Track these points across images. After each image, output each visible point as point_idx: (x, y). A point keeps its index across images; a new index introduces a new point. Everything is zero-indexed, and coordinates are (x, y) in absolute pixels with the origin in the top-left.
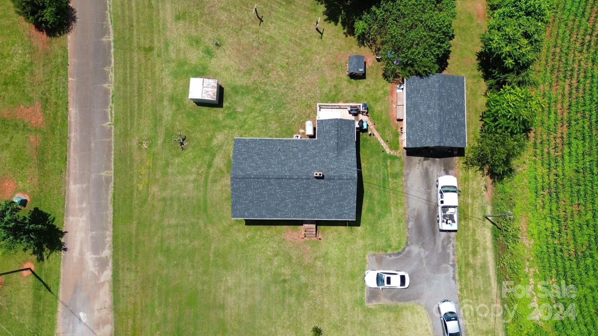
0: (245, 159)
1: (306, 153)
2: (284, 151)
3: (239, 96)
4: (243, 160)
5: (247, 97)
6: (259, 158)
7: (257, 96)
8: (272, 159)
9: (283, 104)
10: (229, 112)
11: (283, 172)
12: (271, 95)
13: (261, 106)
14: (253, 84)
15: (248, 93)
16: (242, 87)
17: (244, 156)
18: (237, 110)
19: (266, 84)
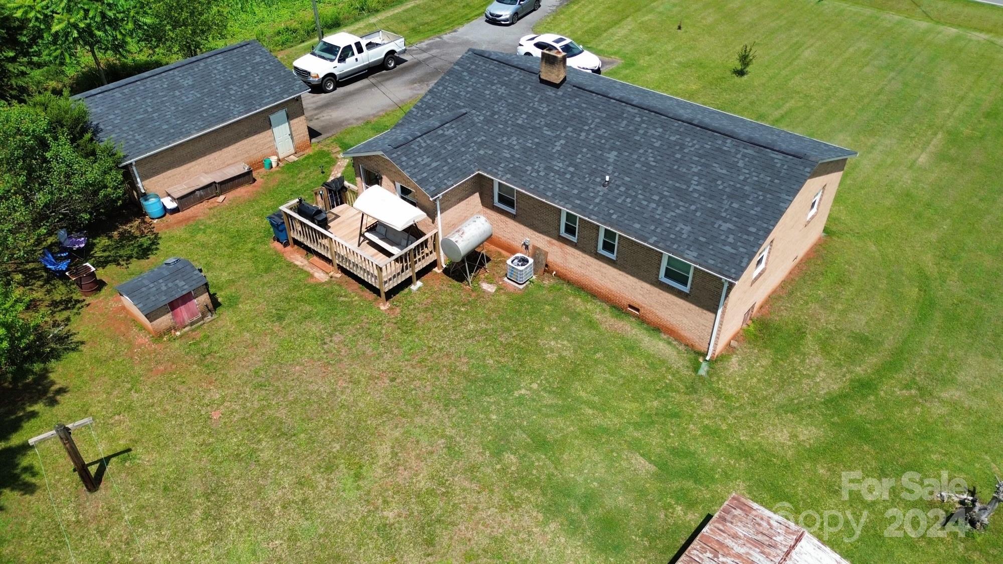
0: (737, 195)
1: (538, 144)
2: (593, 173)
3: (608, 502)
4: (746, 196)
5: (580, 479)
6: (688, 183)
7: (540, 459)
8: (646, 164)
9: (473, 381)
10: (690, 484)
11: (638, 119)
12: (484, 429)
13: (552, 421)
14: (517, 506)
15: (564, 490)
16: (573, 527)
17: (735, 205)
18: (653, 468)
19: (473, 469)
